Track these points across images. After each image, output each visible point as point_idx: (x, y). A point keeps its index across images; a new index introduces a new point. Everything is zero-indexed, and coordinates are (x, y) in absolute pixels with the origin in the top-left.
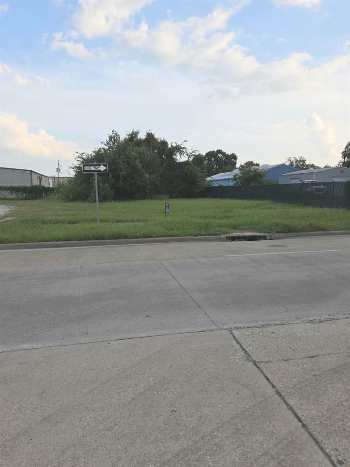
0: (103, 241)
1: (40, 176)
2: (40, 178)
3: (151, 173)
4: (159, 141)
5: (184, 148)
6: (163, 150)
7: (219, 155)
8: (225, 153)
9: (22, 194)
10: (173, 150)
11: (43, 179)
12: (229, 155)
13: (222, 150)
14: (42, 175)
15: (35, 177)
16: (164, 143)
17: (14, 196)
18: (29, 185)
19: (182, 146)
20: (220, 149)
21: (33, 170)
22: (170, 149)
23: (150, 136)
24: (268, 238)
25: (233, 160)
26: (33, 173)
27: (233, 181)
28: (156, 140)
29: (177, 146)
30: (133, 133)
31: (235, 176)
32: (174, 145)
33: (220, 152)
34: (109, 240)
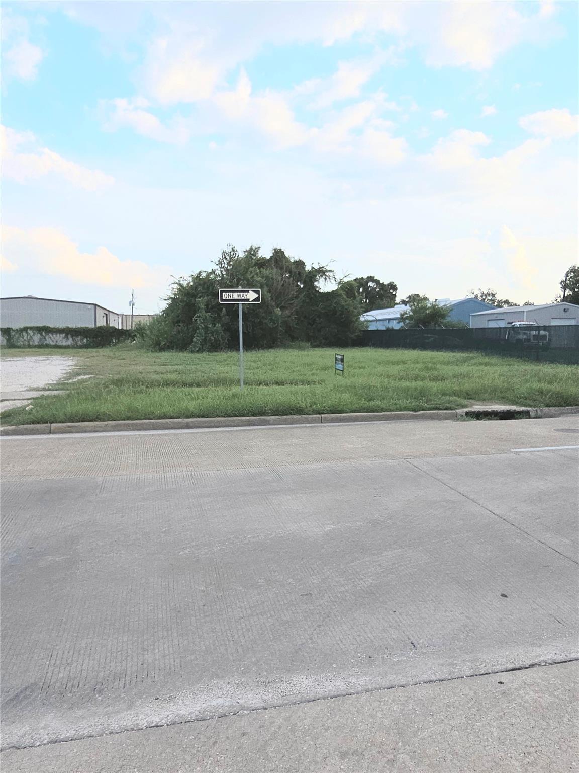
0: (264, 417)
1: (107, 313)
2: (106, 315)
3: (282, 308)
4: (292, 260)
5: (330, 271)
6: (299, 273)
7: (371, 284)
8: (379, 281)
9: (82, 340)
10: (314, 273)
11: (111, 316)
12: (385, 284)
13: (374, 277)
14: (109, 311)
15: (100, 313)
16: (300, 264)
17: (70, 342)
18: (92, 326)
19: (328, 268)
20: (372, 275)
21: (98, 304)
22: (310, 272)
23: (279, 255)
24: (532, 414)
25: (391, 291)
26: (97, 308)
27: (399, 322)
28: (287, 260)
29: (320, 268)
30: (251, 248)
31: (402, 315)
32: (316, 267)
33: (371, 279)
34: (273, 417)
